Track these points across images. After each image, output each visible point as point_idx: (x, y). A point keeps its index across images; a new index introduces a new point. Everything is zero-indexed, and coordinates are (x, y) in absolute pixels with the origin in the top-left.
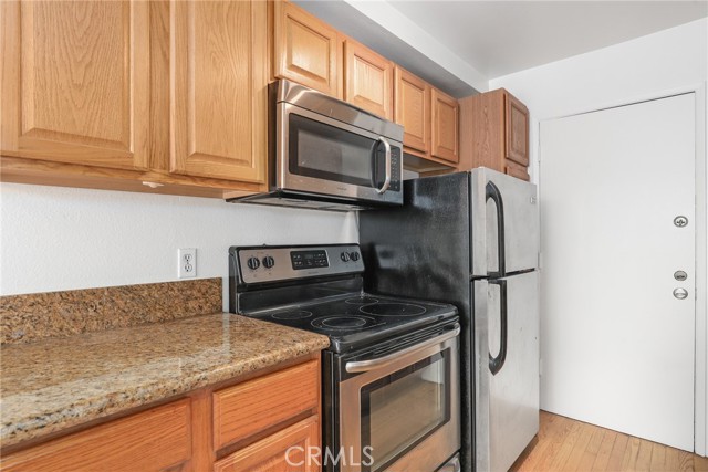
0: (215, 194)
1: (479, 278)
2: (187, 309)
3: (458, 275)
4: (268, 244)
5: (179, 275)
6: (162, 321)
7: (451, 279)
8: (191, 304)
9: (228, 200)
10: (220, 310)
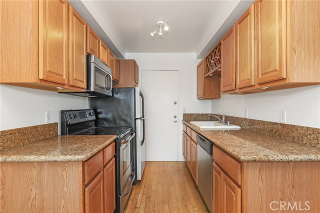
0: (55, 90)
1: (137, 119)
2: (49, 135)
3: (131, 118)
4: (72, 109)
5: (46, 122)
6: (43, 140)
7: (129, 120)
8: (51, 133)
9: (59, 93)
10: (58, 136)
